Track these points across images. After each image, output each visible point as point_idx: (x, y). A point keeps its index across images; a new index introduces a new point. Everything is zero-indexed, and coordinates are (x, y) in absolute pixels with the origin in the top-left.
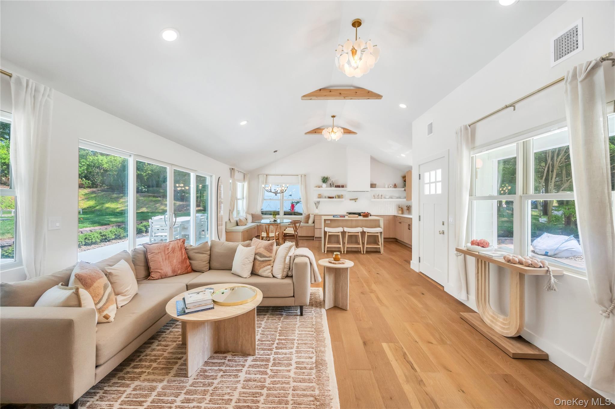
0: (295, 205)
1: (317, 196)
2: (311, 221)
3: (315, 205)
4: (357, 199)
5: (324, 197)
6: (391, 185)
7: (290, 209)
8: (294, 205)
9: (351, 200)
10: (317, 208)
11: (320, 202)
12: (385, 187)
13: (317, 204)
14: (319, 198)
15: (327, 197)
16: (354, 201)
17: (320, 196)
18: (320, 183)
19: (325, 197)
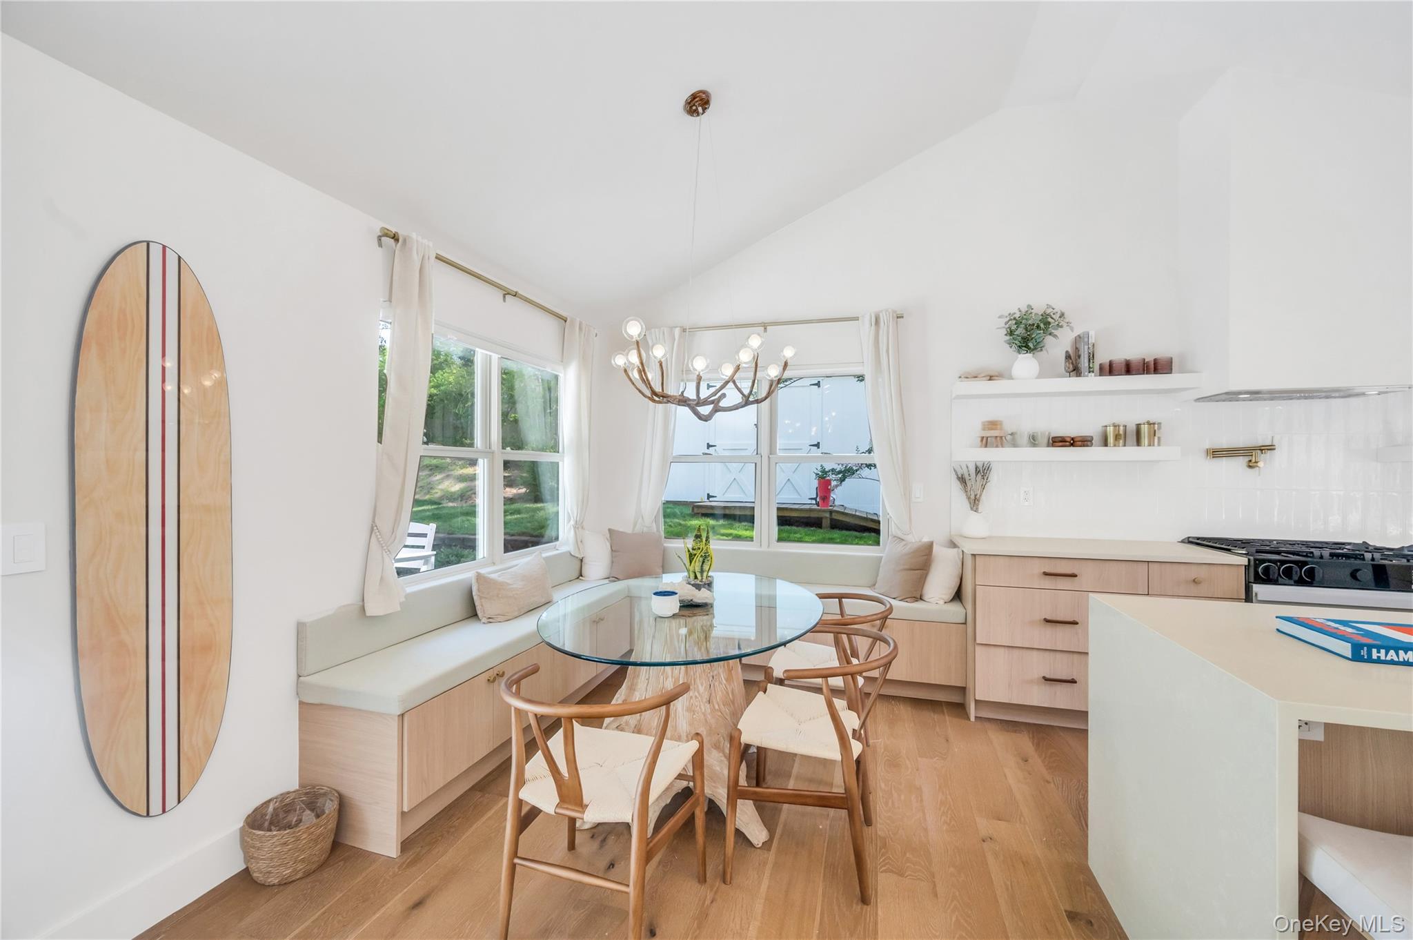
0: (834, 483)
1: (977, 431)
2: (939, 585)
3: (956, 485)
4: (1267, 448)
5: (1025, 440)
7: (815, 499)
8: (829, 482)
9: (1215, 453)
10: (975, 503)
11: (993, 466)
13: (974, 479)
14: (985, 442)
15: (1042, 440)
16: (1241, 462)
17: (994, 436)
18: (998, 350)
19: (1033, 441)
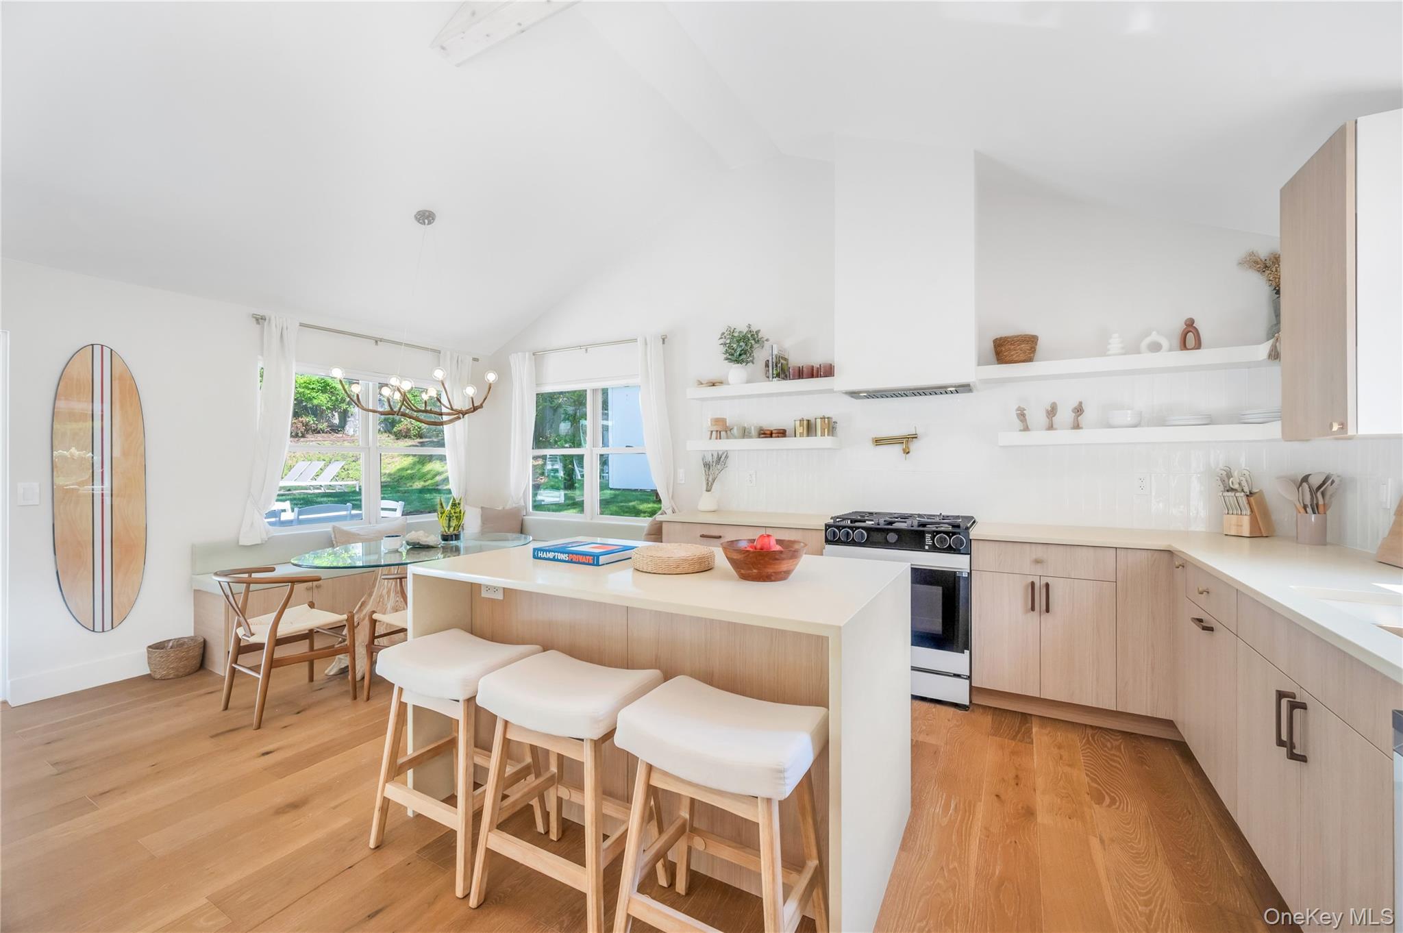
1: (707, 424)
3: (703, 471)
4: (915, 437)
5: (741, 433)
6: (1154, 337)
9: (878, 442)
12: (1103, 352)
13: (714, 466)
14: (719, 435)
15: (754, 432)
16: (897, 449)
17: (723, 429)
19: (745, 434)
